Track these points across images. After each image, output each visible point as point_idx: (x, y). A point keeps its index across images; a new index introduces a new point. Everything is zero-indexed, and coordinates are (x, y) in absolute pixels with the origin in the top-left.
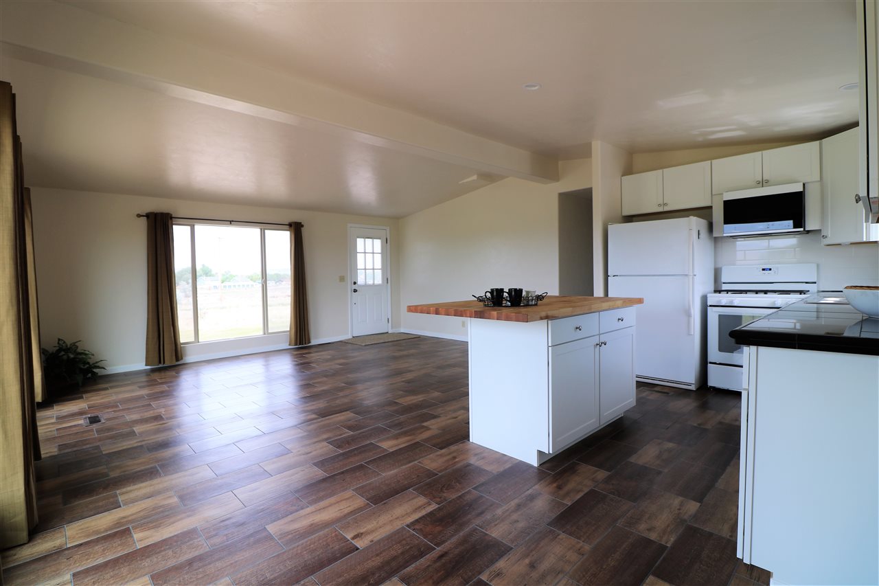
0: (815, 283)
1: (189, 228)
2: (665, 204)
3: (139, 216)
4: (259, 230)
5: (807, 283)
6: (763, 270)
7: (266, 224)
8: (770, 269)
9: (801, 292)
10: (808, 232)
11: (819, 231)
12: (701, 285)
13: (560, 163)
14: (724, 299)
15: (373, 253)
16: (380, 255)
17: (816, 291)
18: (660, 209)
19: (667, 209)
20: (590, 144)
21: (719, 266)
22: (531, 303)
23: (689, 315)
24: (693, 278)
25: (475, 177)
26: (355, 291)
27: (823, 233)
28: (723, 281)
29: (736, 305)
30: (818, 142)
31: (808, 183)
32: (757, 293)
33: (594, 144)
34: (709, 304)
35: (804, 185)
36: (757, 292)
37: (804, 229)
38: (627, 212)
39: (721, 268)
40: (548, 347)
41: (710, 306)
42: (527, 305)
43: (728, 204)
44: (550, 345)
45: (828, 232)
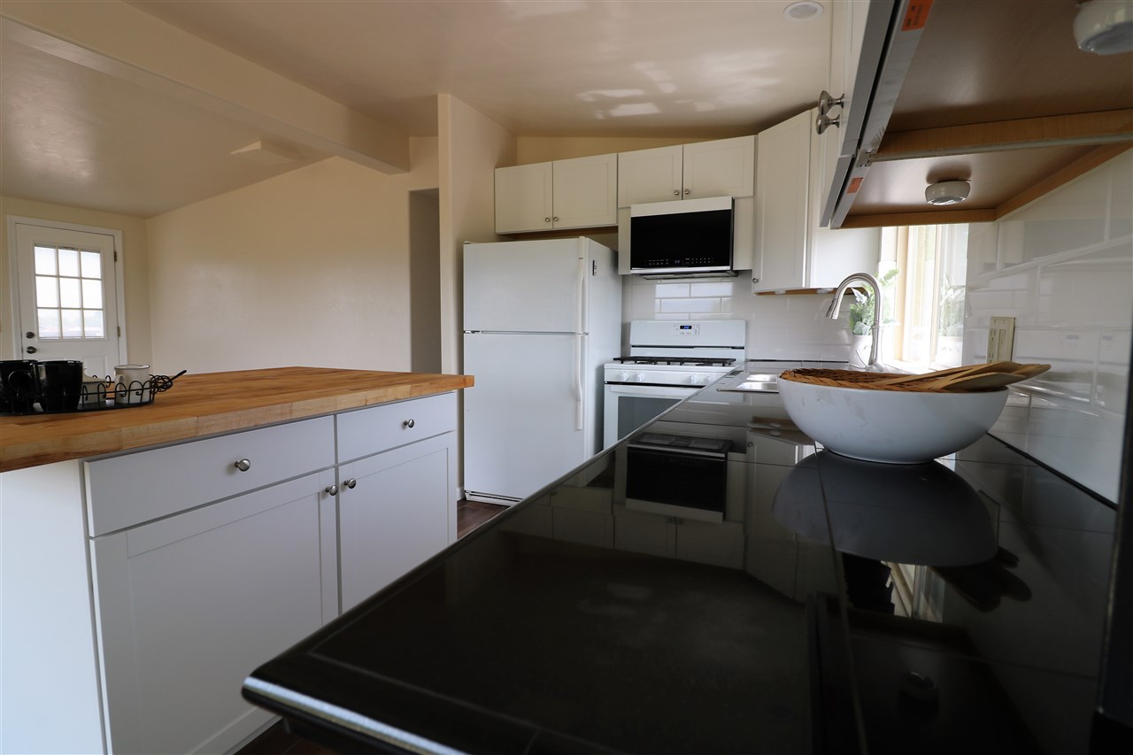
0: (743, 348)
2: (555, 219)
5: (733, 348)
6: (682, 327)
8: (690, 327)
9: (724, 362)
10: (737, 273)
11: (750, 271)
12: (598, 348)
13: (411, 139)
14: (627, 371)
17: (744, 360)
18: (548, 227)
19: (558, 226)
20: (436, 96)
21: (628, 320)
22: (125, 400)
23: (576, 398)
24: (582, 338)
25: (257, 145)
27: (755, 275)
28: (632, 343)
29: (640, 381)
30: (753, 136)
31: (738, 198)
32: (669, 364)
33: (440, 97)
34: (606, 380)
35: (733, 201)
36: (669, 361)
37: (732, 268)
38: (502, 229)
39: (630, 324)
40: (88, 538)
41: (609, 383)
42: (100, 407)
43: (638, 224)
44: (92, 534)
45: (759, 274)
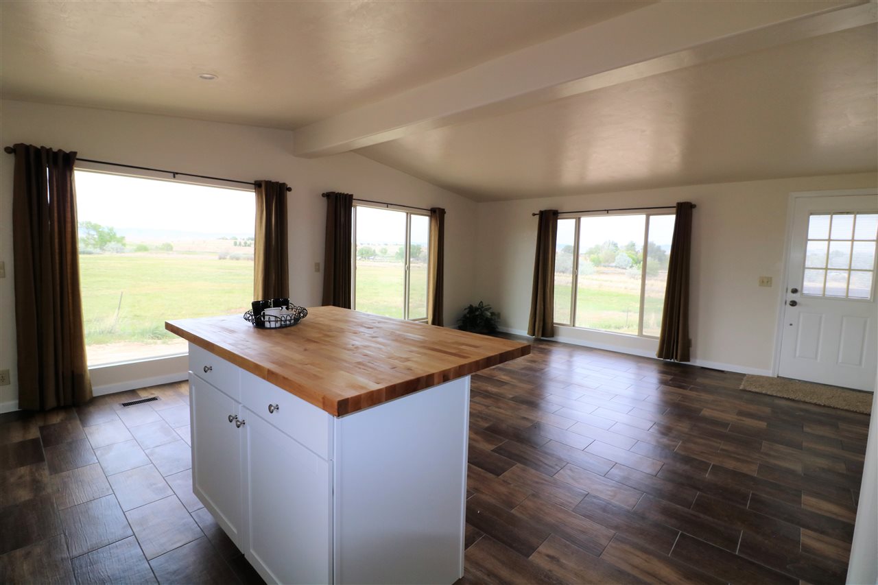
1: (573, 221)
3: (534, 215)
4: (645, 216)
7: (651, 209)
15: (853, 240)
16: (874, 243)
26: (793, 303)
